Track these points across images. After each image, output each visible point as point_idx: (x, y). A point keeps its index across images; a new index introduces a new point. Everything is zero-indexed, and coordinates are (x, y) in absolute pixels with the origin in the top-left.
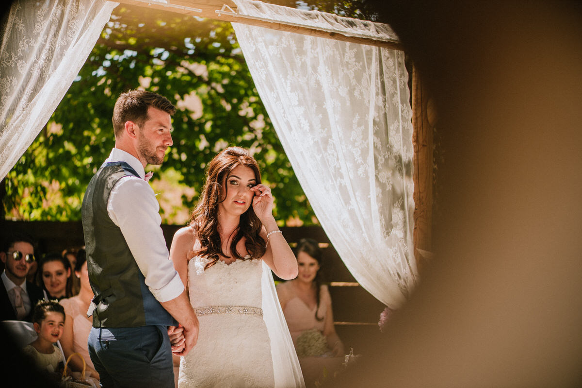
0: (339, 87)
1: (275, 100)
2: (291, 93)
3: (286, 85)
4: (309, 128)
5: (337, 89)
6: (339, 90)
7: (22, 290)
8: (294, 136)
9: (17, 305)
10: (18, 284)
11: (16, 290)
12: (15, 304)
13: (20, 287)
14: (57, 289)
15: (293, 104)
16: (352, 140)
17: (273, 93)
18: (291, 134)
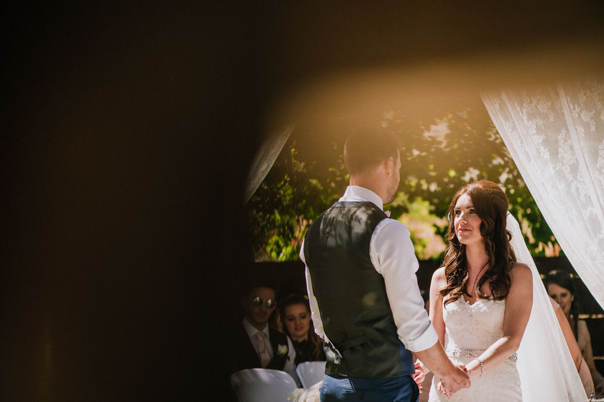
0: (581, 111)
1: (511, 130)
2: (528, 121)
3: (522, 113)
4: (549, 156)
5: (579, 115)
6: (581, 115)
7: (265, 334)
8: (534, 166)
9: (260, 351)
10: (261, 329)
11: (258, 336)
12: (258, 348)
13: (263, 332)
14: (300, 333)
15: (530, 133)
16: (598, 167)
17: (508, 123)
18: (530, 164)
